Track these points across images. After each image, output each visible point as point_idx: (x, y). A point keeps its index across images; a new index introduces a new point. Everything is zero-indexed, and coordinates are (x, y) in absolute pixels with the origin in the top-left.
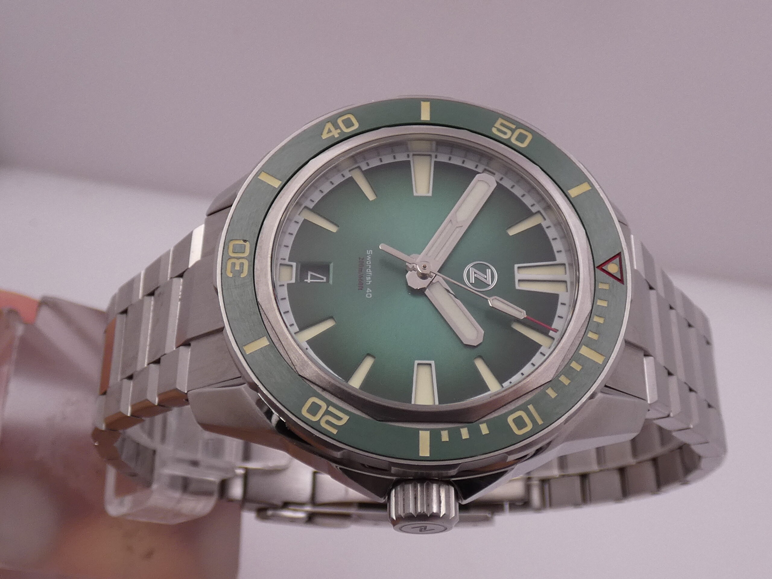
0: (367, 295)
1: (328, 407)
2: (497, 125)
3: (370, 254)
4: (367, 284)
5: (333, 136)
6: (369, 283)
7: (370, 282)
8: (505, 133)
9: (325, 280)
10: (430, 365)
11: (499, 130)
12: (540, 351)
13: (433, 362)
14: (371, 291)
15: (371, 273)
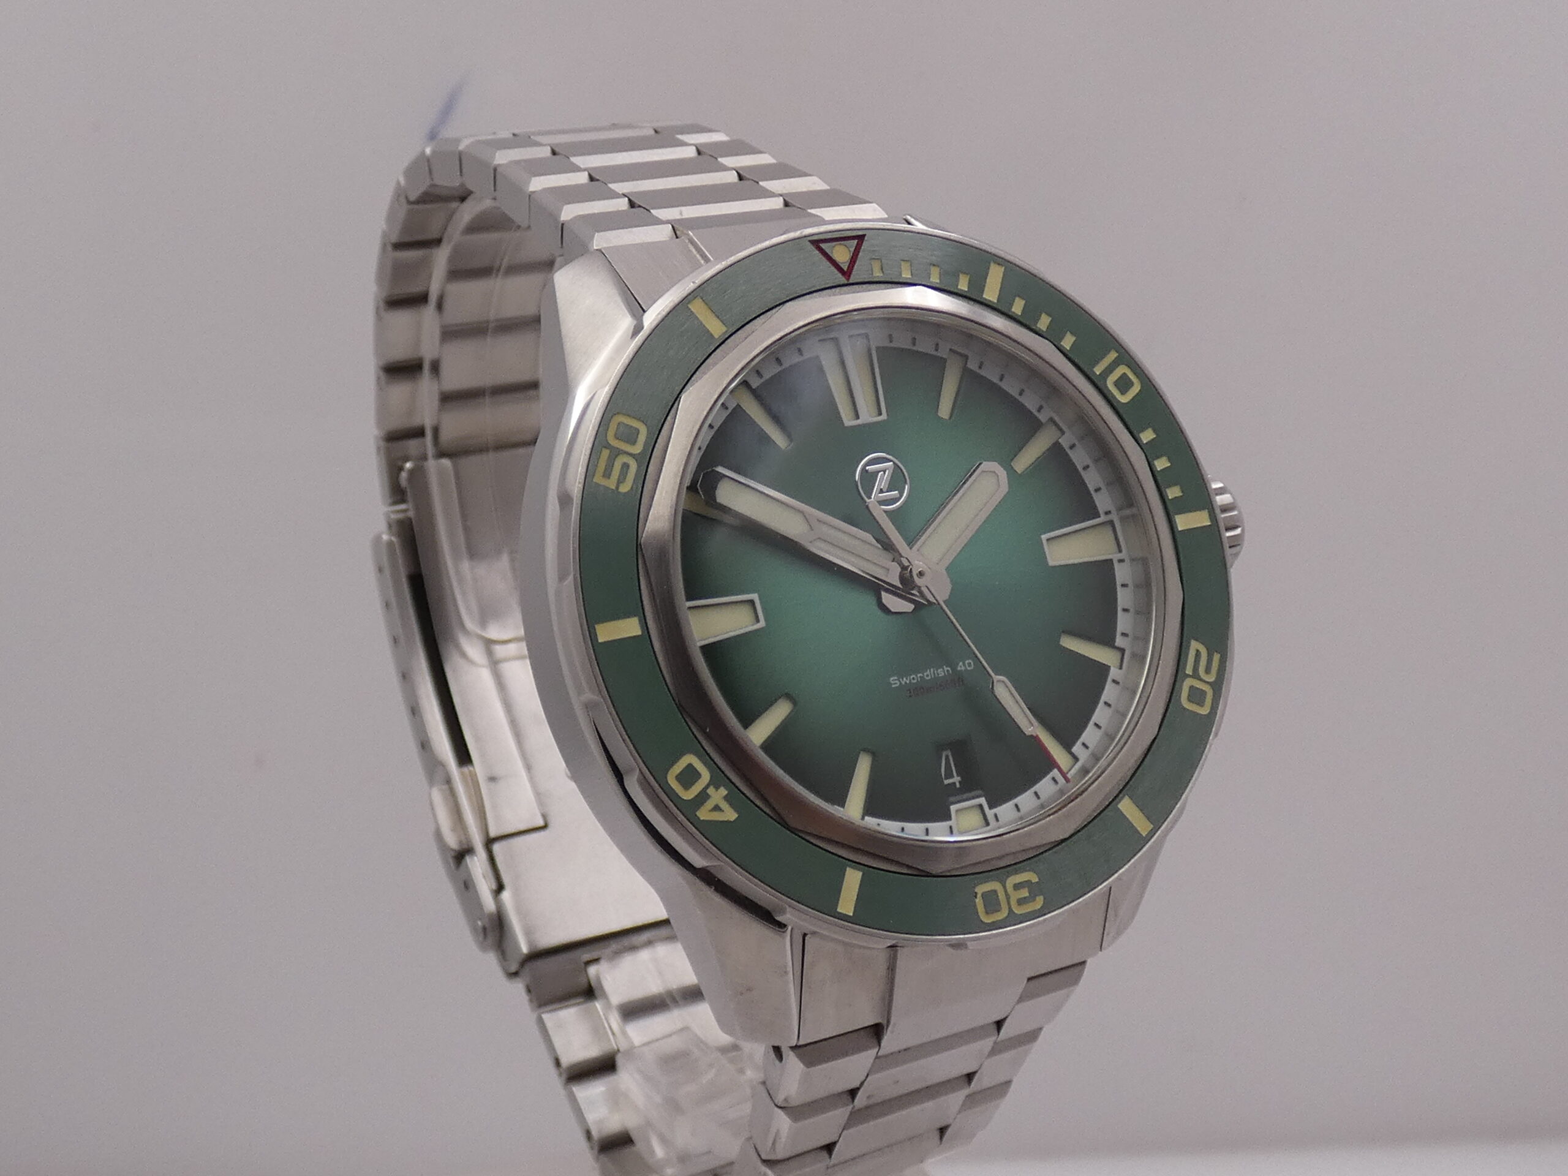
0: (969, 669)
1: (1189, 676)
2: (611, 484)
3: (898, 679)
4: (951, 672)
5: (726, 798)
6: (949, 669)
7: (945, 669)
8: (626, 466)
9: (947, 751)
10: (1049, 541)
11: (621, 480)
12: (974, 370)
13: (1043, 537)
14: (961, 664)
15: (930, 671)
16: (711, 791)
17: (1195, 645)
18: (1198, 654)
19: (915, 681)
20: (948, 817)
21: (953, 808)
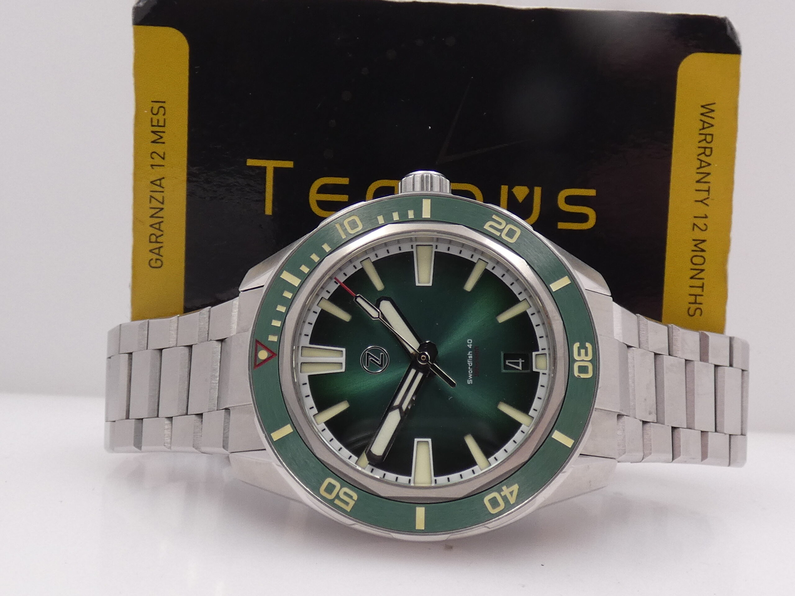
0: (471, 342)
1: (500, 235)
2: (352, 503)
3: (469, 380)
4: (471, 352)
6: (469, 352)
7: (469, 354)
8: (345, 494)
9: (507, 361)
10: (419, 282)
11: (351, 497)
12: (330, 294)
13: (417, 284)
14: (468, 345)
15: (469, 362)
16: (503, 494)
17: (487, 227)
18: (491, 226)
19: (472, 371)
20: (538, 373)
21: (534, 370)
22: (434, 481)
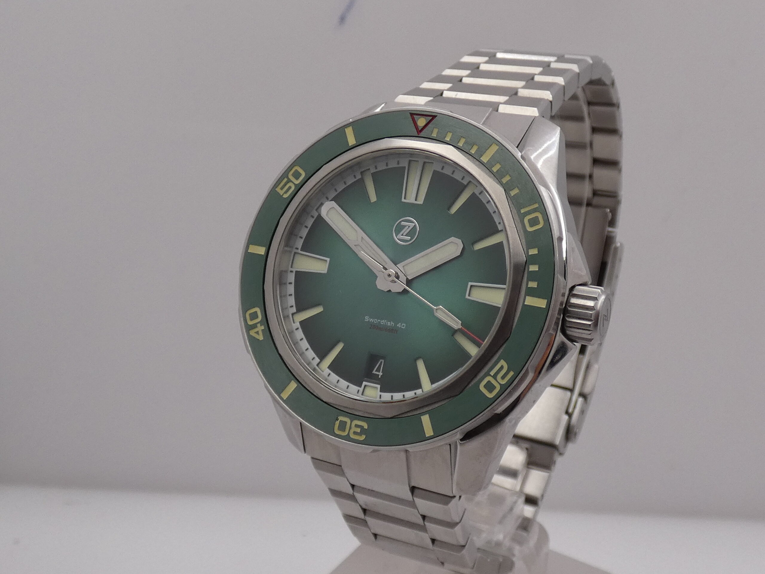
0: (402, 327)
1: (490, 375)
2: (281, 192)
3: (369, 318)
4: (394, 325)
5: (262, 330)
6: (393, 323)
8: (290, 188)
9: (383, 361)
10: (471, 286)
11: (286, 192)
12: (478, 194)
13: (470, 284)
14: (400, 324)
15: (384, 321)
16: (259, 325)
17: (502, 363)
18: (502, 367)
19: (376, 322)
20: (360, 386)
21: (366, 383)
22: (292, 269)
